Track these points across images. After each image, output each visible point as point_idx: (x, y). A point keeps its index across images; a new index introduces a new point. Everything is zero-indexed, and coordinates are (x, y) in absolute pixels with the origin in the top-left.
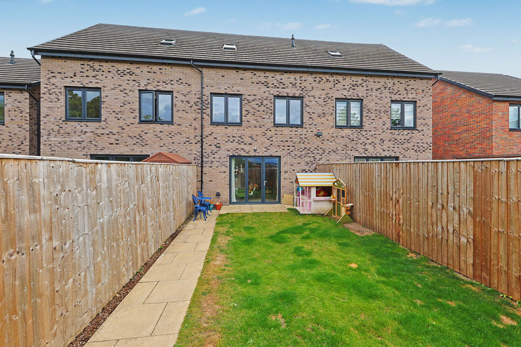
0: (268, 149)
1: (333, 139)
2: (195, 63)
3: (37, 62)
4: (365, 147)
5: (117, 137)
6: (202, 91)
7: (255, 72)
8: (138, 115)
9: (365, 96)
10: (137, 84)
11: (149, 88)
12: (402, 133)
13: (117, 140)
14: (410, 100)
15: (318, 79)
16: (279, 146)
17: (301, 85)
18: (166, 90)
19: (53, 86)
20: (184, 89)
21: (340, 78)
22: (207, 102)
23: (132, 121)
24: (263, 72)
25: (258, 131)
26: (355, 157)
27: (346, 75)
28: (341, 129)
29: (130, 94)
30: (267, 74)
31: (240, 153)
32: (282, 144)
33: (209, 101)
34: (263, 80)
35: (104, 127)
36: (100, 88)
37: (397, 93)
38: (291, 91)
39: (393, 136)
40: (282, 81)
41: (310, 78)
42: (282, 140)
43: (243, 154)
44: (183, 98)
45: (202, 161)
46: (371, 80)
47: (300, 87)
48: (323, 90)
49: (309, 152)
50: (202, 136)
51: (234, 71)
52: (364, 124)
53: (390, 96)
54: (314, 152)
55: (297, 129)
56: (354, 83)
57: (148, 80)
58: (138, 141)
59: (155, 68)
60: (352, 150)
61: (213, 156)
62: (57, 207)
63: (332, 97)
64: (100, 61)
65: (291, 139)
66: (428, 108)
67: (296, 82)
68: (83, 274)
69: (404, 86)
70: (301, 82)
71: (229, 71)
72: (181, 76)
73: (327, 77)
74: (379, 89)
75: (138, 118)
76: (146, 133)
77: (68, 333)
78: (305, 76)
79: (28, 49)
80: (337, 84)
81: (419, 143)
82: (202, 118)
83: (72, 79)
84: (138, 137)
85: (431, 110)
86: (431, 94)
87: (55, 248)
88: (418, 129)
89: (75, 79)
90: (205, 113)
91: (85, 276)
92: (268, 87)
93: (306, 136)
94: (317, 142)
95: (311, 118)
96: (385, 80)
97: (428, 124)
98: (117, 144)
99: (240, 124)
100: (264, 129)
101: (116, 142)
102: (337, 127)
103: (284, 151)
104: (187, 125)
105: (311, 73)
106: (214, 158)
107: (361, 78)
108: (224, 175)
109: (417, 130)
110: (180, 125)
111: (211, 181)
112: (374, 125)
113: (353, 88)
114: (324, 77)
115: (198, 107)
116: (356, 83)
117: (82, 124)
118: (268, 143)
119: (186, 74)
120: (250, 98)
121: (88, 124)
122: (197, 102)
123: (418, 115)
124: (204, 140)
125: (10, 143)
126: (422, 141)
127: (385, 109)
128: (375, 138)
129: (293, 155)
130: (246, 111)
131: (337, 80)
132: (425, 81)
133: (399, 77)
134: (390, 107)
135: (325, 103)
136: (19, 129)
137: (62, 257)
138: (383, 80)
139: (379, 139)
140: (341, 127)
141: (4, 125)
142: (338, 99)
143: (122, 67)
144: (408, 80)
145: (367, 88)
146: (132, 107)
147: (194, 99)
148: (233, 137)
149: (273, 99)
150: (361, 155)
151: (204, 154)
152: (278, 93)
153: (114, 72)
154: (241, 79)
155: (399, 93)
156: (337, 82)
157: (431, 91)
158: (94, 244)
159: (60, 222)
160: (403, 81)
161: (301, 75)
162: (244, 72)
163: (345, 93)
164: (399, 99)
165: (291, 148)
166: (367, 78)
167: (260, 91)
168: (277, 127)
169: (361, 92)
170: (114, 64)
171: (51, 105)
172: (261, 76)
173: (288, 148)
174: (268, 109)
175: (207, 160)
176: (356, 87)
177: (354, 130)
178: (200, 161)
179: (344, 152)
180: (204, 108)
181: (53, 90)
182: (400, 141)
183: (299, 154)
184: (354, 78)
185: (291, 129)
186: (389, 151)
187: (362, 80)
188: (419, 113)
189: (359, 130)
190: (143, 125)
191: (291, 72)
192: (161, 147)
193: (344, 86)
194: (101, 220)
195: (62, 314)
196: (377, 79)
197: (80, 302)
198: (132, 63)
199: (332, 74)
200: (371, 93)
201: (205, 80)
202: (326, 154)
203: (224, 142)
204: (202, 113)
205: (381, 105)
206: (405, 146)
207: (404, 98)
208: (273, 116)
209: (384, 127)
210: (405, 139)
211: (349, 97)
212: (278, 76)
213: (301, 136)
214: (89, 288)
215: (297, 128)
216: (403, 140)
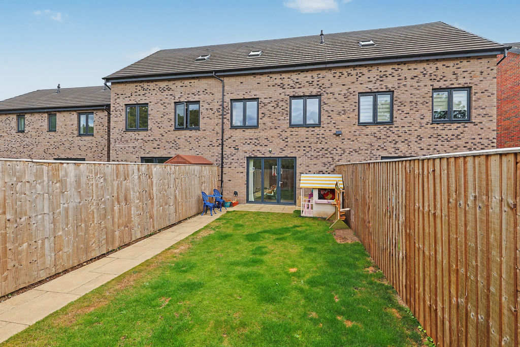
0: (284, 150)
1: (355, 138)
2: (217, 74)
3: (109, 88)
4: (396, 146)
5: (158, 142)
6: (223, 99)
7: (271, 76)
8: (173, 123)
9: (397, 87)
10: (173, 98)
11: (182, 100)
12: (449, 127)
13: (158, 145)
14: (461, 86)
15: (338, 74)
16: (294, 147)
17: (318, 83)
18: (194, 100)
19: (118, 105)
20: (208, 98)
21: (364, 70)
22: (227, 108)
23: (169, 128)
24: (279, 74)
25: (275, 132)
26: (383, 158)
27: (372, 65)
28: (365, 126)
29: (168, 106)
30: (284, 75)
31: (256, 154)
32: (298, 145)
33: (229, 107)
34: (279, 82)
35: (150, 135)
36: (148, 104)
37: (441, 79)
38: (307, 91)
39: (436, 132)
40: (298, 81)
41: (329, 75)
42: (297, 140)
43: (259, 155)
44: (208, 107)
45: (222, 163)
46: (405, 67)
47: (318, 85)
48: (344, 85)
49: (326, 152)
50: (222, 139)
51: (252, 77)
52: (395, 119)
53: (432, 84)
54: (332, 152)
55: (313, 129)
56: (382, 74)
57: (181, 93)
58: (173, 145)
59: (187, 82)
60: (378, 150)
61: (232, 158)
62: (12, 192)
63: (354, 92)
64: (148, 81)
65: (307, 140)
66: (490, 94)
67: (313, 80)
68: (40, 241)
69: (452, 69)
70: (318, 80)
71: (247, 77)
72: (206, 86)
73: (349, 70)
74: (416, 77)
75: (173, 126)
76: (179, 139)
77: (21, 281)
78: (323, 73)
79: (103, 79)
80: (360, 77)
81: (474, 139)
82: (223, 123)
83: (130, 99)
84: (173, 142)
85: (495, 96)
86: (496, 76)
87: (9, 220)
88: (473, 121)
89: (132, 98)
90: (226, 118)
91: (43, 243)
92: (284, 89)
93: (323, 136)
94: (336, 141)
95: (330, 116)
96: (425, 65)
97: (490, 115)
98: (158, 148)
99: (256, 127)
100: (279, 131)
101: (158, 147)
102: (360, 124)
103: (299, 152)
104: (211, 130)
105: (330, 69)
106: (233, 159)
107: (392, 67)
108: (241, 175)
109: (472, 123)
110: (205, 130)
111: (230, 181)
112: (409, 119)
113: (381, 79)
114: (344, 71)
115: (220, 113)
116: (385, 73)
117: (136, 133)
118: (283, 144)
119: (210, 85)
120: (266, 101)
121: (140, 133)
122: (219, 109)
123: (474, 104)
124: (224, 143)
125: (96, 149)
126: (480, 137)
127: (425, 99)
128: (410, 134)
129: (309, 156)
130: (262, 113)
131: (360, 73)
132: (484, 61)
133: (444, 60)
134: (432, 97)
135: (346, 99)
136: (102, 139)
137: (15, 227)
138: (420, 67)
139: (416, 136)
140: (365, 124)
141: (93, 136)
142: (362, 94)
143: (163, 85)
144: (458, 62)
145: (400, 78)
146: (169, 117)
147: (216, 106)
148: (250, 139)
149: (289, 100)
150: (390, 155)
151: (224, 156)
152: (294, 93)
153: (157, 89)
154: (258, 83)
155: (445, 79)
156: (361, 75)
157: (496, 72)
158: (54, 222)
159: (14, 202)
160: (451, 64)
161: (318, 72)
162: (261, 76)
163: (371, 86)
164: (445, 87)
165: (308, 149)
166: (399, 66)
167: (277, 94)
168: (293, 127)
169: (391, 83)
170: (157, 83)
171: (116, 119)
172: (277, 79)
173: (304, 148)
174: (283, 111)
175: (227, 161)
176: (384, 78)
177: (382, 127)
178: (220, 163)
179: (368, 152)
180: (225, 113)
181: (118, 108)
182: (446, 137)
183: (315, 154)
184: (382, 68)
185: (307, 129)
186: (428, 149)
187: (392, 69)
188: (475, 101)
189: (388, 127)
190: (177, 132)
191: (307, 71)
192: (191, 150)
193: (369, 78)
194: (66, 205)
195: (14, 266)
196: (413, 66)
197: (36, 261)
198: (169, 80)
199: (354, 67)
200: (405, 83)
201: (226, 88)
202: (346, 154)
203: (242, 145)
204: (223, 119)
205: (419, 96)
206: (453, 143)
207: (453, 84)
208: (288, 118)
209: (422, 121)
210: (453, 135)
211: (376, 90)
212: (294, 76)
213: (318, 136)
214: (47, 252)
215: (314, 127)
216: (450, 135)
